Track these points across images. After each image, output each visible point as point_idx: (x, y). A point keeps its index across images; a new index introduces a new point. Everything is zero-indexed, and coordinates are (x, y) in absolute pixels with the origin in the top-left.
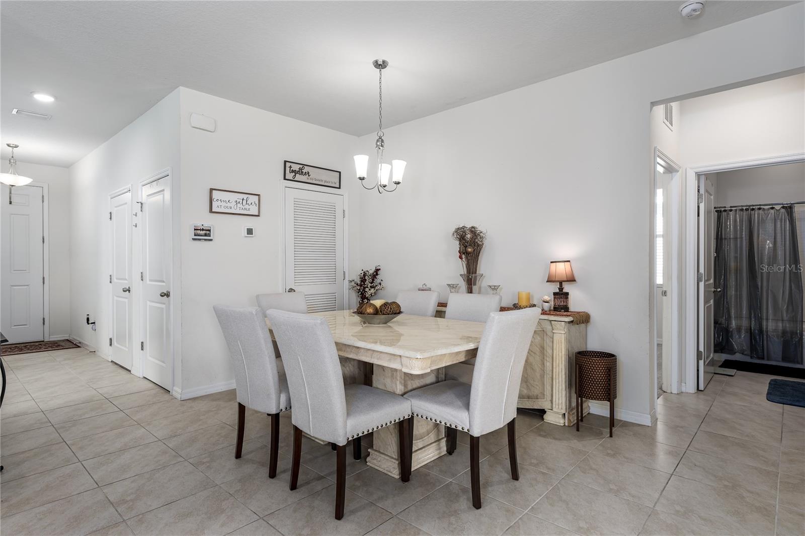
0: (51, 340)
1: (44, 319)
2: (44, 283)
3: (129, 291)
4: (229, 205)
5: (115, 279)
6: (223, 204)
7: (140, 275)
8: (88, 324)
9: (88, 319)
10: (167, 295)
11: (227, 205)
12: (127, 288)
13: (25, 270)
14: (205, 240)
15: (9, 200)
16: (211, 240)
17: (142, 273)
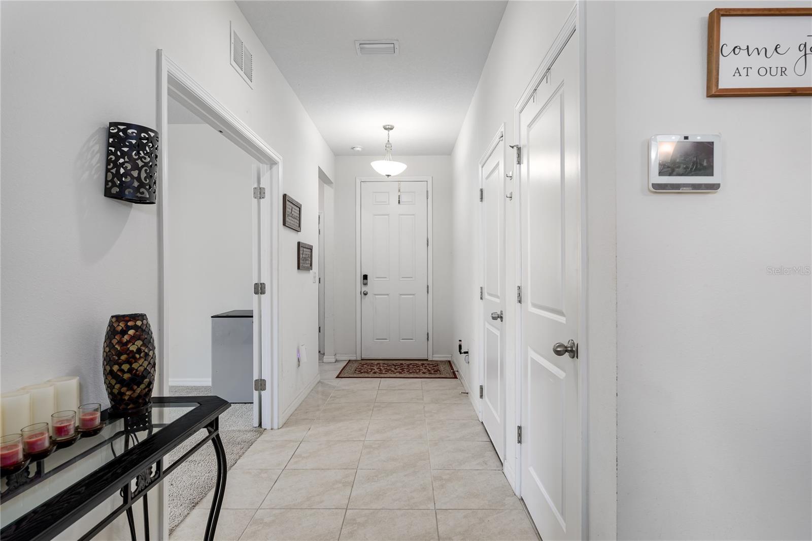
0: (434, 359)
1: (428, 334)
2: (428, 293)
3: (501, 318)
4: (775, 61)
5: (486, 294)
6: (757, 61)
7: (516, 292)
8: (461, 353)
9: (460, 347)
10: (572, 351)
11: (767, 63)
12: (499, 313)
13: (412, 277)
14: (696, 187)
15: (398, 200)
16: (715, 187)
17: (519, 288)
